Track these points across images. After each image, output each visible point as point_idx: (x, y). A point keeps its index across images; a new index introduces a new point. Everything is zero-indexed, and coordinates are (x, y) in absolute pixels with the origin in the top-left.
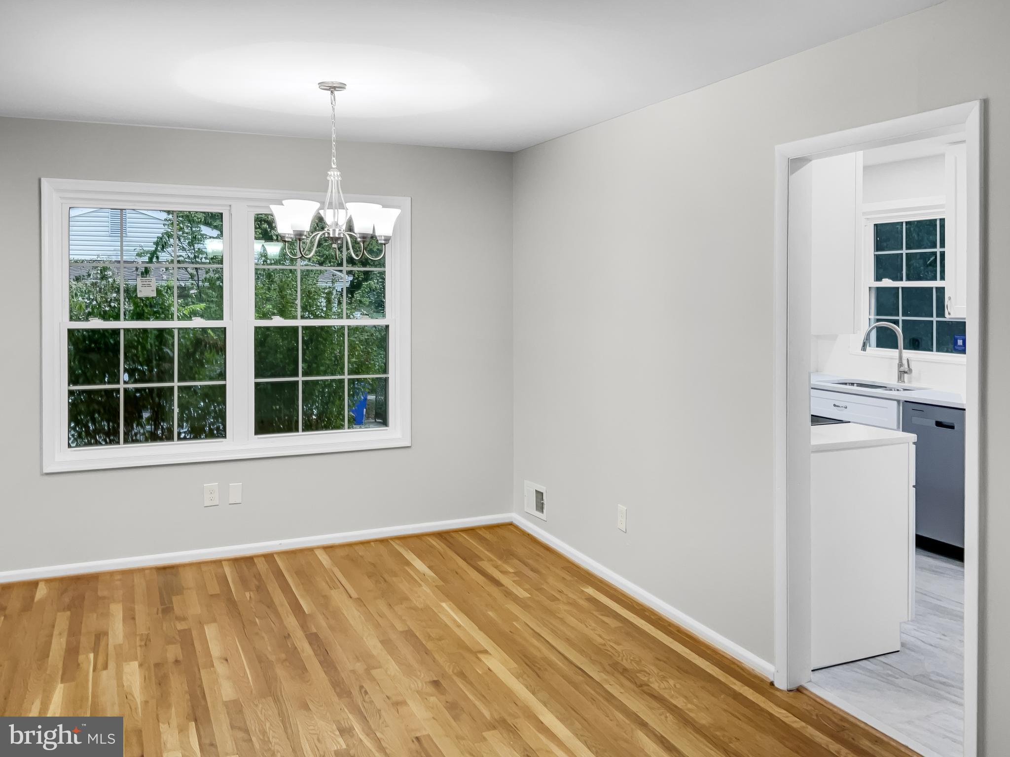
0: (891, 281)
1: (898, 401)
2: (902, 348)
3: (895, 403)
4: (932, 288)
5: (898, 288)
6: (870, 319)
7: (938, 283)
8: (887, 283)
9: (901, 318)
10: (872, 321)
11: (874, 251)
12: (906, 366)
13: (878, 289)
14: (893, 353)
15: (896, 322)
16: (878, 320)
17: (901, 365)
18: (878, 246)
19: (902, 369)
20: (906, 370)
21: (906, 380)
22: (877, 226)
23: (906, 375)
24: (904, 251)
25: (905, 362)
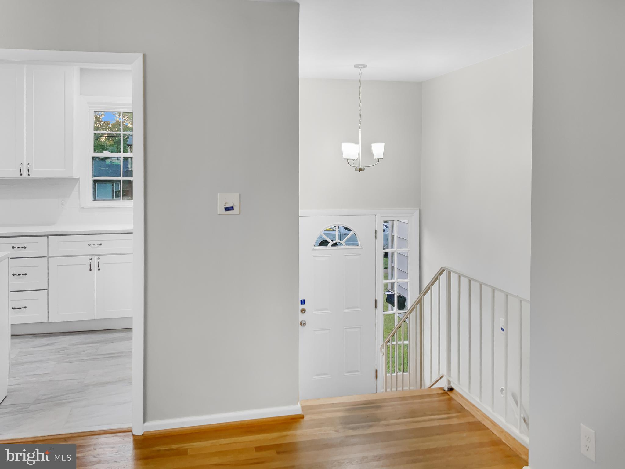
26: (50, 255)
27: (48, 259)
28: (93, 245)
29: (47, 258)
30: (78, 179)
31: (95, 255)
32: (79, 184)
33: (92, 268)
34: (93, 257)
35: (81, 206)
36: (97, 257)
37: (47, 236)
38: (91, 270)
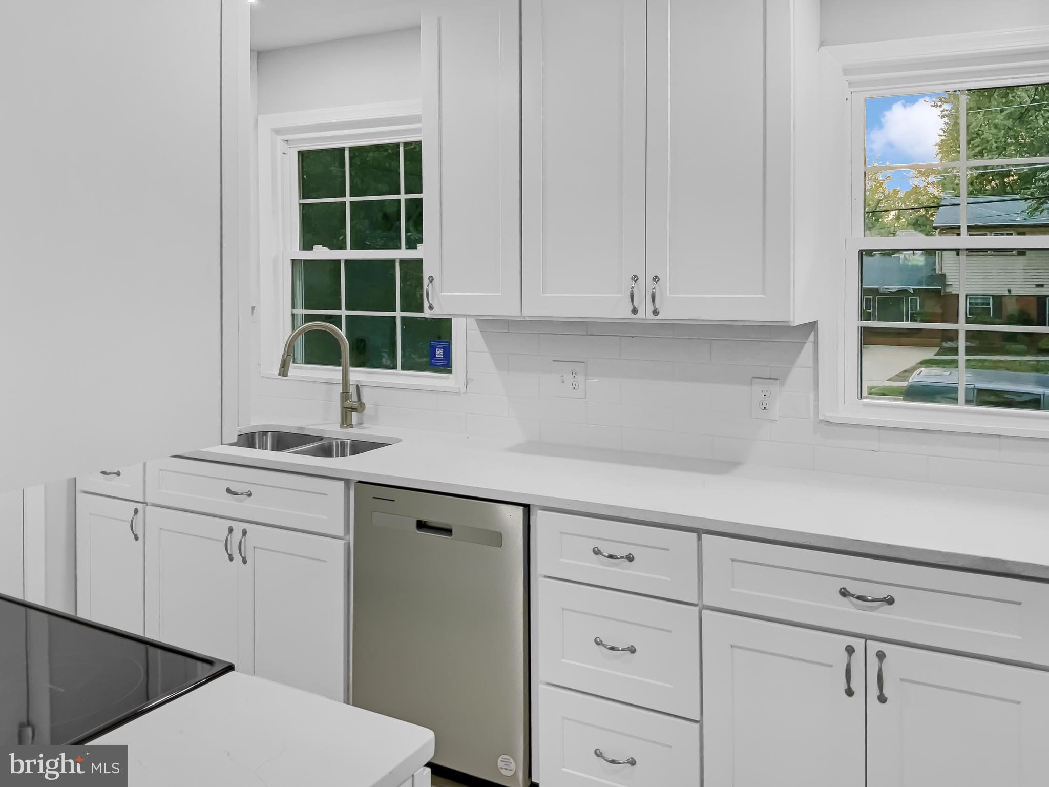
0: (326, 249)
1: (347, 482)
2: (349, 366)
3: (341, 484)
4: (393, 261)
5: (338, 262)
6: (293, 315)
7: (403, 253)
8: (321, 253)
9: (343, 313)
10: (299, 320)
11: (300, 199)
12: (355, 398)
13: (308, 263)
14: (333, 373)
15: (336, 320)
16: (308, 318)
17: (345, 396)
18: (306, 190)
19: (348, 403)
20: (356, 405)
21: (354, 422)
22: (302, 156)
23: (354, 414)
24: (348, 199)
25: (352, 390)
26: (706, 602)
27: (700, 613)
28: (859, 598)
29: (696, 609)
30: (812, 326)
31: (866, 638)
32: (816, 343)
33: (857, 684)
34: (858, 644)
35: (821, 417)
36: (874, 646)
37: (699, 532)
38: (850, 692)
